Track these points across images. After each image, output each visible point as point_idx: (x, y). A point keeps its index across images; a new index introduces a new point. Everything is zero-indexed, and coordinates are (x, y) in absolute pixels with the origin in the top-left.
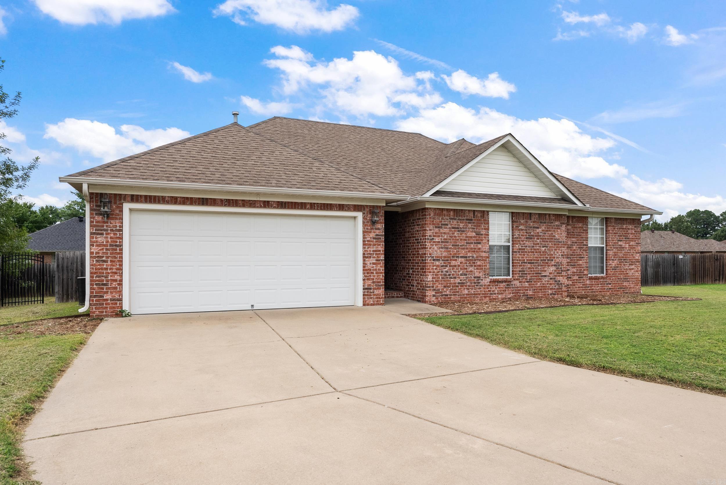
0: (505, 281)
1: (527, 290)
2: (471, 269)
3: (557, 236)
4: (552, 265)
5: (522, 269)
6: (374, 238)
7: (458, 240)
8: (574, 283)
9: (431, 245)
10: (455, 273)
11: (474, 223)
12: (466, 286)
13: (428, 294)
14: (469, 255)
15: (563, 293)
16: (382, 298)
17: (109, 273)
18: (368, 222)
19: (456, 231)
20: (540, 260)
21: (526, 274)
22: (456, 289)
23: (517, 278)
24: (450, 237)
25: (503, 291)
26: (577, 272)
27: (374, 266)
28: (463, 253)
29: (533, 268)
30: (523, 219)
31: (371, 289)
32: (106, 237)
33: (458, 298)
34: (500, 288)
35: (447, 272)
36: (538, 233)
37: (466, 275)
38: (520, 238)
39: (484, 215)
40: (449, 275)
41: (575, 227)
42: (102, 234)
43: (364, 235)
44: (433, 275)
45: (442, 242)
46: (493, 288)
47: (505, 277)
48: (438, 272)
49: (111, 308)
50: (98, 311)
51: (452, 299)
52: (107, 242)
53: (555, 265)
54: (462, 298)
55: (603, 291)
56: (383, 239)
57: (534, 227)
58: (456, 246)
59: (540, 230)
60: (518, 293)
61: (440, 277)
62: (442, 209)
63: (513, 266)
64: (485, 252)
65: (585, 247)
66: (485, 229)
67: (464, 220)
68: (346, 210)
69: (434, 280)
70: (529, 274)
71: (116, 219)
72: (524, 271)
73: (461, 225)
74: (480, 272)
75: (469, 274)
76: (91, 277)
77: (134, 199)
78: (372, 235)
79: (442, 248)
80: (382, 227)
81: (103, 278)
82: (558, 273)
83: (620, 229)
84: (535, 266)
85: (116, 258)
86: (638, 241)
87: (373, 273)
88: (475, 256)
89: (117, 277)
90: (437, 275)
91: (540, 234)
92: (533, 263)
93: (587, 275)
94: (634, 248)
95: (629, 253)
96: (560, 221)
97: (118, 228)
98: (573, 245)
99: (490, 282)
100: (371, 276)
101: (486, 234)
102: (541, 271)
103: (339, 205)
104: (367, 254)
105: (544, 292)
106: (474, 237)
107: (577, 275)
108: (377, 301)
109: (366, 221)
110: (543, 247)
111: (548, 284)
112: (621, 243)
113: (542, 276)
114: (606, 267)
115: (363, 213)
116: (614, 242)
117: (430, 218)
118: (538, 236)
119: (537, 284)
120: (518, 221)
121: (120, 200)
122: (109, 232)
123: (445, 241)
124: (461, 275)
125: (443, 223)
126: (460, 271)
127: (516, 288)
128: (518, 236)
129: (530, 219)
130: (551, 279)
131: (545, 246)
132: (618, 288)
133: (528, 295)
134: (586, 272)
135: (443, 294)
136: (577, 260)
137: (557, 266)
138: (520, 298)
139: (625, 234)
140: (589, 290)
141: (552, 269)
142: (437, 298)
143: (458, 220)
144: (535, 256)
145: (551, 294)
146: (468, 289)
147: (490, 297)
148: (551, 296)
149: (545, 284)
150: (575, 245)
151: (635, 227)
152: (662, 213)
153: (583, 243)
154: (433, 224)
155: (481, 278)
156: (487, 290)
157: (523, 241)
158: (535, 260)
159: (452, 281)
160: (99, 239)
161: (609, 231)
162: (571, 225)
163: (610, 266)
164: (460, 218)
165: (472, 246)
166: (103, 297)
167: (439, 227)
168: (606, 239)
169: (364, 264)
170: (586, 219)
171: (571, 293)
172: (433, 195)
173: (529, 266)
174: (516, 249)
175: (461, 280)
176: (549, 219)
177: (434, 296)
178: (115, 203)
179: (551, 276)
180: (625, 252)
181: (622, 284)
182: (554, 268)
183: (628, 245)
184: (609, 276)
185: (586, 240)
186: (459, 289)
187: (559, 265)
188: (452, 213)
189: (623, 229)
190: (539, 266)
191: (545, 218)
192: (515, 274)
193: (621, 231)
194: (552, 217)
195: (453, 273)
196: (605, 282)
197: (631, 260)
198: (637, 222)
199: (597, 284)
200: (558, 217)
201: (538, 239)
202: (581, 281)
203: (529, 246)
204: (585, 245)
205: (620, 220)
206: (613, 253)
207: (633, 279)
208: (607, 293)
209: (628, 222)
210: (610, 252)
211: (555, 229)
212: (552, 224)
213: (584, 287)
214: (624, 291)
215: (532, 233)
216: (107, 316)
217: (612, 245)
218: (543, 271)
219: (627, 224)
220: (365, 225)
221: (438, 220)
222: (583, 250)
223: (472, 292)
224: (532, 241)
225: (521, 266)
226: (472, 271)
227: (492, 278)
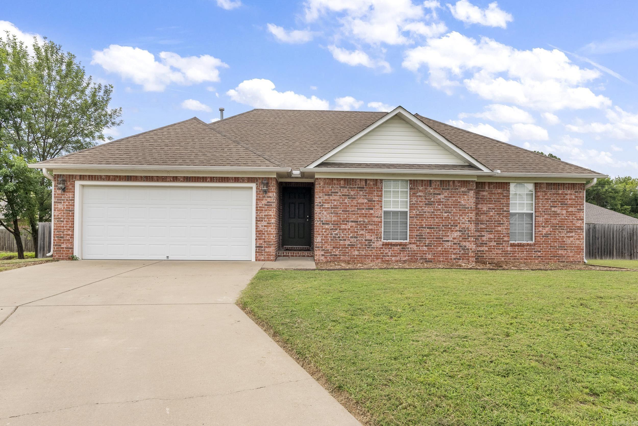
0: (400, 244)
1: (426, 254)
2: (362, 232)
3: (462, 202)
4: (456, 231)
5: (419, 233)
6: (265, 205)
7: (349, 206)
8: (491, 249)
9: (320, 210)
10: (344, 236)
11: (366, 190)
12: (356, 248)
13: (317, 253)
14: (359, 220)
15: (470, 258)
16: (272, 255)
17: (65, 230)
18: (260, 191)
19: (346, 198)
20: (441, 225)
21: (425, 238)
22: (346, 250)
23: (413, 242)
24: (340, 203)
25: (398, 253)
26: (494, 239)
27: (265, 228)
28: (353, 218)
29: (433, 233)
30: (422, 186)
31: (262, 247)
32: (64, 205)
33: (347, 258)
34: (394, 251)
35: (337, 234)
36: (440, 199)
37: (357, 238)
38: (418, 204)
39: (376, 183)
40: (339, 237)
41: (492, 193)
42: (61, 203)
43: (257, 202)
44: (322, 237)
45: (332, 208)
46: (386, 250)
47: (402, 241)
48: (328, 234)
49: (66, 254)
50: (58, 256)
51: (341, 259)
52: (64, 208)
53: (459, 231)
54: (352, 258)
55: (530, 259)
56: (274, 205)
57: (434, 194)
58: (346, 211)
59: (441, 196)
60: (414, 256)
61: (330, 239)
62: (332, 179)
63: (410, 230)
64: (377, 217)
65: (506, 213)
66: (378, 196)
67: (355, 188)
68: (240, 182)
69: (323, 241)
70: (428, 238)
71: (70, 192)
72: (422, 236)
73: (352, 193)
74: (371, 236)
75: (359, 237)
76: (54, 232)
77: (82, 178)
78: (264, 202)
79: (331, 213)
80: (273, 195)
81: (61, 233)
82: (463, 239)
83: (554, 194)
84: (435, 231)
85: (69, 219)
86: (579, 207)
87: (264, 234)
88: (366, 221)
89: (70, 232)
90: (327, 237)
91: (442, 200)
92: (434, 228)
93: (508, 241)
94: (575, 214)
95: (567, 219)
96: (467, 187)
97: (71, 198)
98: (489, 211)
99: (383, 245)
100: (262, 236)
101: (379, 201)
102: (442, 236)
103: (235, 178)
104: (259, 218)
105: (446, 256)
106: (366, 203)
107: (495, 241)
108: (268, 258)
109: (258, 191)
110: (445, 212)
111: (450, 249)
112: (555, 209)
113: (443, 241)
114: (535, 234)
115: (257, 184)
116: (546, 208)
117: (320, 187)
118: (439, 202)
119: (437, 249)
120: (416, 188)
121: (72, 179)
122: (65, 201)
123: (335, 207)
124: (352, 237)
125: (333, 191)
126: (350, 234)
127: (413, 251)
128: (415, 202)
129: (430, 186)
130: (454, 244)
131: (448, 212)
132: (551, 257)
133: (426, 259)
134: (506, 239)
135: (332, 254)
136: (495, 226)
137: (462, 231)
138: (417, 261)
139: (561, 199)
140: (511, 256)
141: (456, 234)
142: (326, 258)
143: (349, 188)
144: (435, 221)
145: (454, 259)
146: (358, 250)
147: (383, 258)
148: (454, 261)
149: (447, 249)
150: (492, 211)
151: (575, 192)
153: (503, 209)
154: (323, 192)
155: (373, 241)
156: (379, 252)
157: (421, 207)
158: (435, 225)
159: (342, 243)
160: (59, 206)
161: (539, 196)
162: (488, 191)
163: (539, 233)
164: (351, 186)
165: (363, 211)
166: (61, 246)
167: (329, 195)
168: (535, 205)
169: (256, 226)
170: (507, 185)
171: (486, 259)
172: (318, 166)
173: (428, 230)
174: (413, 214)
175: (351, 242)
176: (454, 185)
177: (323, 255)
178: (69, 181)
179: (455, 241)
180: (561, 219)
181: (556, 252)
182: (459, 234)
183: (565, 211)
184: (539, 243)
185: (507, 206)
186: (349, 250)
187: (465, 231)
188: (342, 182)
189: (559, 194)
190: (440, 231)
191: (449, 185)
192: (412, 238)
193: (555, 197)
194: (457, 184)
195: (342, 235)
196: (533, 249)
197: (569, 227)
198: (578, 187)
199: (522, 252)
200: (464, 183)
201: (440, 205)
202: (500, 248)
203: (428, 212)
204: (506, 211)
205: (554, 185)
206: (544, 220)
207: (572, 247)
208: (535, 261)
209: (566, 187)
210: (540, 219)
211: (461, 195)
212: (457, 190)
213: (505, 254)
214: (559, 259)
215: (432, 200)
216: (63, 259)
217: (543, 211)
218: (445, 236)
219: (564, 189)
220: (257, 194)
221: (328, 188)
222: (503, 216)
223: (363, 254)
224: (433, 207)
225: (419, 230)
226: (363, 235)
227: (385, 241)
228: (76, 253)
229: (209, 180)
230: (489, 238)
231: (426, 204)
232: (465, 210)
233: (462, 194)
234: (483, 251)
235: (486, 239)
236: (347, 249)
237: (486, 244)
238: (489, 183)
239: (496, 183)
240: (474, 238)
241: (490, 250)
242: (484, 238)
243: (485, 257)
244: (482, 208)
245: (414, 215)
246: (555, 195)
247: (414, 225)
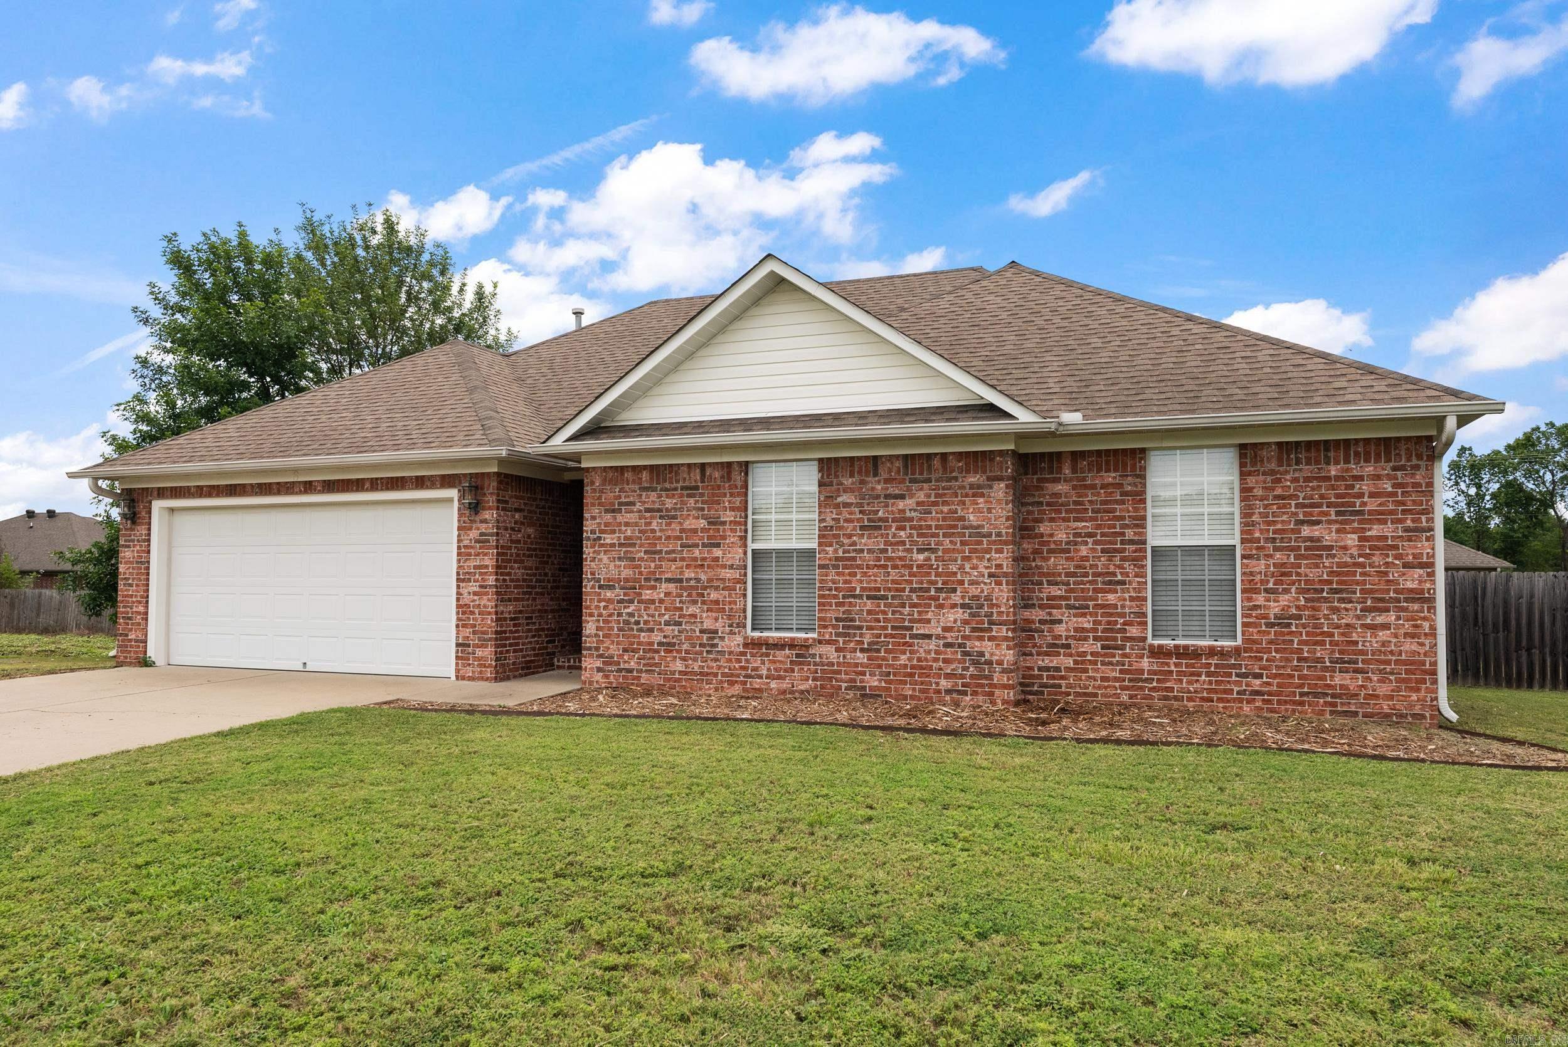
0: (792, 645)
1: (863, 674)
2: (693, 609)
3: (971, 518)
4: (954, 606)
5: (844, 613)
6: (477, 541)
7: (660, 538)
8: (1083, 662)
9: (594, 552)
10: (650, 619)
11: (702, 495)
12: (678, 651)
13: (585, 664)
14: (687, 576)
15: (997, 692)
16: (490, 666)
17: (134, 602)
18: (466, 508)
19: (655, 518)
20: (907, 590)
21: (860, 628)
22: (654, 658)
23: (827, 637)
24: (640, 531)
25: (786, 671)
26: (1095, 630)
27: (475, 598)
28: (671, 569)
29: (884, 613)
30: (852, 475)
31: (469, 646)
32: (133, 551)
33: (656, 680)
34: (774, 662)
35: (631, 615)
36: (903, 511)
37: (680, 624)
38: (841, 528)
39: (729, 473)
40: (637, 623)
41: (1086, 487)
42: (129, 547)
43: (459, 536)
44: (598, 621)
45: (621, 545)
46: (755, 661)
47: (802, 635)
48: (610, 615)
49: (135, 652)
50: (124, 656)
51: (642, 681)
52: (134, 557)
53: (963, 606)
54: (669, 680)
55: (1220, 700)
56: (493, 541)
57: (887, 496)
58: (655, 553)
59: (910, 502)
60: (831, 679)
61: (616, 626)
62: (622, 468)
63: (819, 604)
64: (731, 567)
65: (1134, 547)
66: (732, 509)
67: (676, 489)
68: (427, 488)
69: (601, 633)
70: (870, 628)
71: (142, 524)
72: (853, 620)
73: (669, 503)
74: (716, 619)
75: (686, 622)
77: (162, 493)
78: (474, 534)
79: (620, 559)
80: (492, 516)
81: (129, 609)
82: (974, 630)
83: (1307, 479)
84: (889, 605)
86: (1413, 521)
87: (472, 613)
88: (703, 577)
89: (142, 609)
90: (608, 622)
91: (908, 514)
92: (885, 597)
93: (1143, 639)
94: (1396, 547)
95: (1363, 565)
96: (984, 472)
97: (145, 537)
98: (1076, 543)
99: (746, 645)
100: (469, 619)
101: (737, 523)
103: (417, 478)
104: (463, 573)
105: (922, 683)
106: (703, 530)
107: (1095, 639)
108: (481, 672)
109: (462, 506)
110: (920, 551)
111: (936, 660)
112: (1312, 531)
113: (912, 636)
114: (1245, 616)
115: (460, 491)
116: (1279, 526)
117: (594, 491)
118: (902, 520)
119: (895, 659)
120: (835, 481)
121: (147, 497)
122: (136, 543)
123: (628, 543)
124: (667, 623)
125: (623, 500)
126: (665, 614)
127: (827, 665)
128: (832, 523)
129: (875, 475)
130: (947, 645)
131: (927, 550)
132: (1302, 694)
133: (864, 688)
134: (1135, 631)
135: (622, 666)
136: (1096, 590)
137: (972, 608)
138: (837, 694)
139: (1337, 496)
140: (1153, 689)
141: (953, 616)
142: (607, 677)
143: (661, 490)
144: (890, 578)
145: (948, 692)
146: (684, 659)
147: (745, 683)
149: (926, 660)
150: (1086, 543)
151: (1394, 469)
152: (1499, 407)
153: (1123, 534)
154: (599, 504)
155: (720, 634)
156: (737, 665)
157: (850, 536)
158: (889, 589)
159: (644, 637)
160: (127, 554)
161: (1254, 489)
162: (1071, 480)
163: (1258, 613)
165: (697, 553)
166: (127, 636)
167: (613, 511)
168: (1243, 516)
169: (457, 593)
170: (1134, 458)
171: (1069, 694)
172: (574, 438)
173: (869, 605)
174: (827, 558)
175: (665, 637)
176: (944, 468)
177: (599, 670)
178: (142, 502)
179: (950, 637)
180: (1339, 565)
181: (1323, 678)
182: (960, 614)
183: (1355, 536)
184: (1255, 647)
185: (1137, 526)
186: (662, 658)
187: (981, 606)
188: (645, 475)
189: (1328, 478)
190: (903, 606)
191: (930, 467)
192: (825, 627)
193: (1313, 489)
194: (952, 462)
195: (646, 618)
196: (1234, 666)
197: (1371, 591)
198: (1408, 449)
199: (1192, 674)
200: (977, 460)
201: (903, 528)
202: (1114, 660)
203: (870, 551)
204: (1131, 542)
205: (1308, 450)
206: (1272, 569)
207: (1388, 662)
208: (1241, 708)
209: (1357, 454)
210: (1258, 565)
211: (967, 496)
212: (953, 483)
213: (1130, 680)
214: (1334, 705)
215: (880, 514)
217: (1267, 540)
218: (919, 621)
219: (1347, 461)
220: (460, 515)
221: (611, 494)
222: (1123, 559)
223: (696, 669)
224: (882, 535)
225: (842, 604)
226: (694, 616)
227: (757, 634)
228: (153, 651)
229: (367, 485)
230: (1076, 630)
231: (862, 528)
232: (980, 543)
233: (971, 492)
234: (1057, 669)
235: (1068, 630)
236: (656, 656)
237: (1068, 646)
238: (1073, 453)
239: (1099, 452)
240: (1008, 630)
241: (1080, 667)
242: (1060, 629)
243: (1063, 689)
244: (1051, 535)
245: (830, 560)
246: (1315, 484)
247: (830, 589)
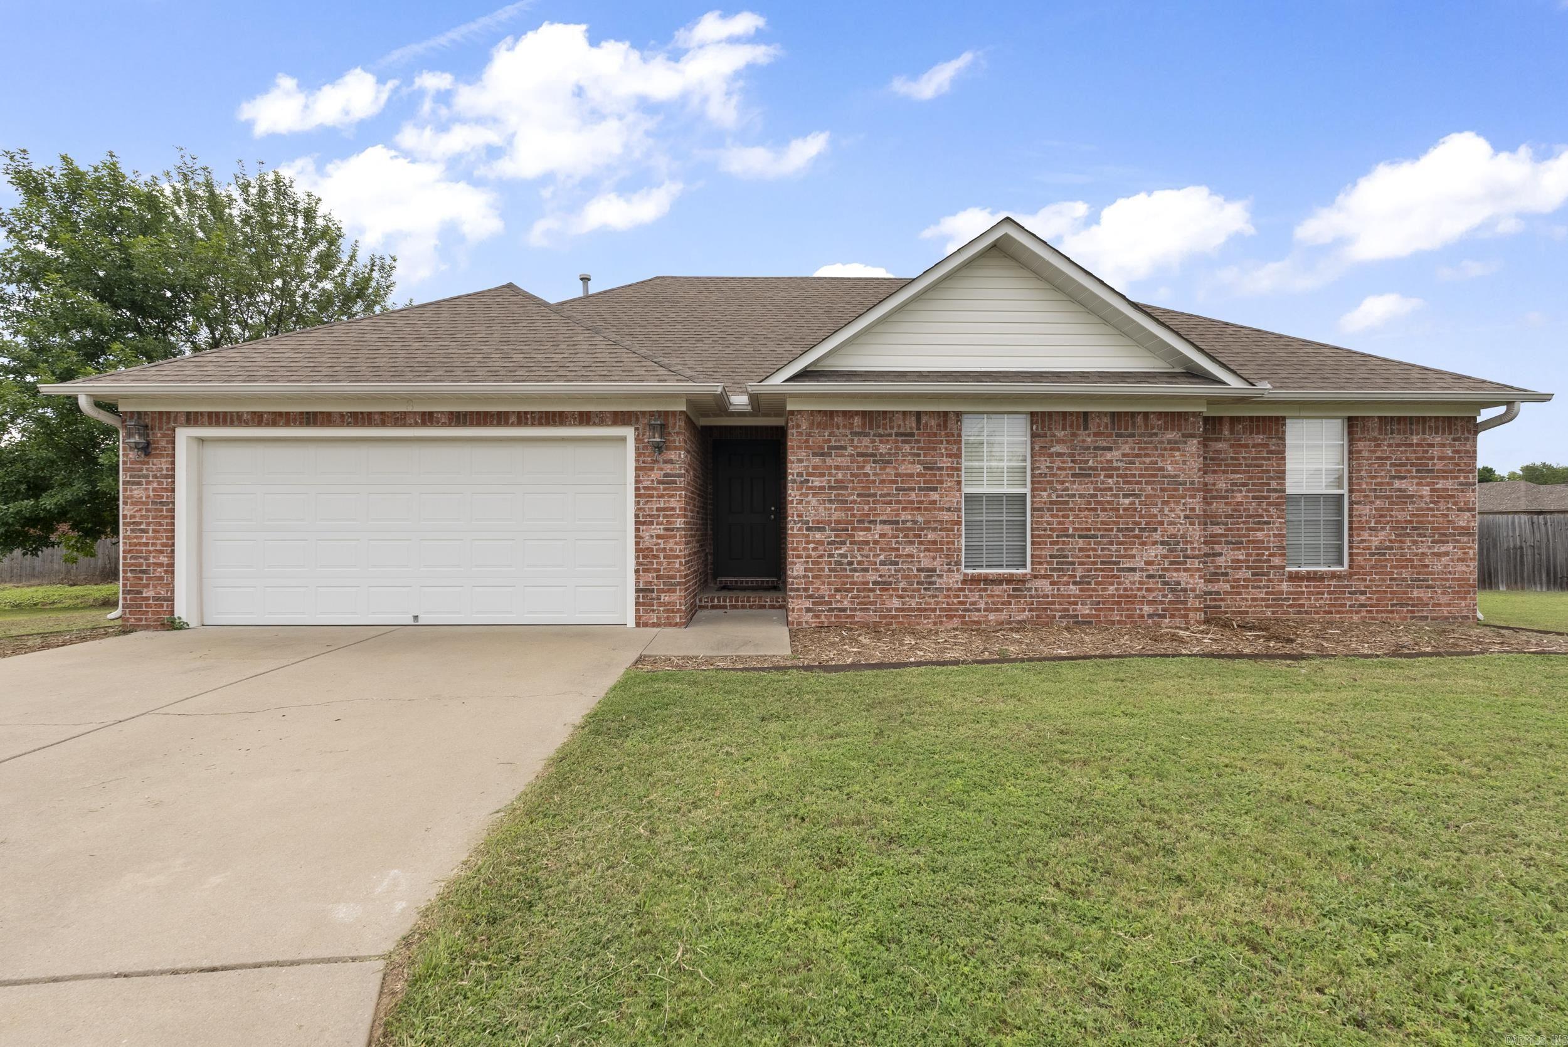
0: (1010, 580)
1: (1076, 603)
2: (909, 550)
3: (1170, 469)
4: (1155, 543)
5: (1058, 550)
6: (659, 482)
7: (874, 482)
8: (1238, 587)
9: (801, 495)
10: (864, 559)
11: (918, 441)
12: (894, 590)
13: (793, 605)
14: (903, 518)
15: (1191, 614)
16: (679, 611)
17: (150, 552)
18: (645, 448)
19: (868, 462)
20: (1115, 530)
21: (1073, 563)
22: (869, 597)
23: (1043, 572)
24: (852, 475)
25: (1003, 604)
26: (1247, 561)
27: (660, 541)
28: (887, 512)
29: (1095, 550)
30: (1064, 429)
31: (652, 591)
32: (147, 489)
33: (872, 617)
34: (992, 596)
35: (844, 556)
36: (1111, 461)
37: (896, 563)
38: (1054, 475)
39: (945, 422)
40: (850, 563)
41: (1241, 446)
42: (139, 483)
43: (637, 476)
44: (808, 562)
45: (830, 488)
46: (974, 596)
47: (1013, 571)
48: (821, 556)
49: (154, 613)
50: (135, 619)
51: (856, 619)
52: (148, 497)
53: (1163, 543)
54: (885, 617)
55: (1338, 612)
56: (681, 482)
57: (1096, 448)
58: (869, 495)
59: (1116, 454)
60: (1045, 609)
61: (826, 567)
62: (832, 412)
63: (1033, 543)
64: (949, 509)
65: (1276, 495)
66: (949, 456)
67: (890, 435)
68: (595, 424)
69: (810, 574)
70: (1081, 563)
71: (162, 456)
72: (1066, 557)
73: (883, 448)
74: (934, 558)
75: (903, 562)
76: (125, 558)
78: (656, 475)
79: (830, 501)
80: (680, 457)
81: (142, 561)
82: (1172, 563)
83: (1398, 445)
84: (1099, 543)
85: (161, 525)
86: (1465, 477)
87: (657, 557)
88: (920, 519)
89: (163, 559)
90: (818, 563)
91: (1115, 464)
92: (1095, 536)
93: (1283, 567)
94: (1453, 496)
95: (1432, 509)
96: (1180, 430)
97: (164, 472)
98: (1233, 491)
99: (964, 582)
100: (652, 564)
101: (952, 468)
102: (1117, 557)
103: (581, 413)
104: (643, 515)
105: (1128, 610)
106: (919, 475)
107: (1248, 568)
108: (668, 618)
109: (641, 446)
110: (1126, 496)
111: (1140, 589)
112: (1401, 484)
113: (1119, 570)
114: (1351, 548)
115: (637, 429)
116: (1379, 480)
117: (801, 434)
118: (1110, 470)
119: (1104, 589)
120: (1049, 433)
121: (168, 423)
122: (151, 479)
123: (840, 485)
124: (883, 563)
125: (833, 443)
126: (880, 555)
127: (1042, 597)
128: (1046, 471)
129: (1086, 428)
130: (1150, 576)
131: (1131, 495)
132: (1392, 605)
133: (1077, 616)
134: (1276, 561)
135: (834, 606)
136: (1248, 529)
137: (1170, 544)
138: (1052, 623)
139: (1417, 458)
140: (1290, 606)
141: (1153, 552)
142: (818, 617)
143: (874, 436)
144: (1100, 519)
145: (1150, 616)
146: (901, 597)
147: (964, 617)
148: (1150, 621)
149: (1132, 589)
150: (1241, 491)
151: (1454, 440)
153: (1269, 484)
154: (807, 447)
155: (938, 572)
156: (955, 601)
157: (1063, 482)
158: (1099, 530)
159: (858, 577)
160: (136, 492)
161: (1360, 452)
162: (1229, 440)
163: (1361, 546)
164: (881, 431)
165: (913, 496)
166: (141, 593)
167: (823, 455)
168: (1350, 473)
169: (636, 537)
170: (1277, 424)
171: (1226, 613)
172: (795, 378)
173: (1081, 543)
174: (1041, 502)
175: (881, 576)
176: (1146, 425)
177: (808, 610)
178: (160, 429)
179: (1152, 569)
180: (1418, 509)
181: (1405, 593)
182: (1161, 550)
183: (1428, 488)
184: (1362, 571)
185: (1279, 478)
186: (877, 596)
187: (1178, 543)
188: (857, 421)
189: (1411, 445)
190: (1111, 543)
191: (1134, 424)
192: (1041, 563)
193: (1402, 452)
194: (1153, 420)
195: (859, 558)
196: (1347, 586)
197: (1438, 529)
198: (1462, 426)
199: (1318, 593)
200: (1174, 420)
201: (1111, 476)
202: (1262, 584)
203: (1081, 496)
204: (1275, 491)
205: (1399, 423)
206: (1374, 512)
207: (1447, 580)
208: (1351, 618)
209: (1430, 427)
210: (1365, 509)
211: (1165, 449)
212: (1154, 439)
213: (1273, 600)
214: (1412, 612)
215: (1090, 463)
216: (147, 627)
217: (1370, 490)
218: (1125, 556)
219: (1424, 433)
220: (639, 454)
221: (819, 438)
222: (1269, 504)
223: (914, 605)
224: (1092, 482)
225: (1057, 543)
226: (911, 556)
227: (970, 571)
229: (513, 419)
230: (1233, 561)
231: (1073, 475)
232: (1177, 490)
233: (1169, 446)
234: (1218, 593)
235: (1227, 561)
236: (871, 594)
237: (1226, 574)
238: (1232, 418)
239: (1251, 418)
240: (1199, 562)
241: (1236, 591)
242: (1221, 561)
243: (1223, 609)
244: (1214, 485)
245: (1045, 503)
246: (1403, 449)
247: (1045, 530)
